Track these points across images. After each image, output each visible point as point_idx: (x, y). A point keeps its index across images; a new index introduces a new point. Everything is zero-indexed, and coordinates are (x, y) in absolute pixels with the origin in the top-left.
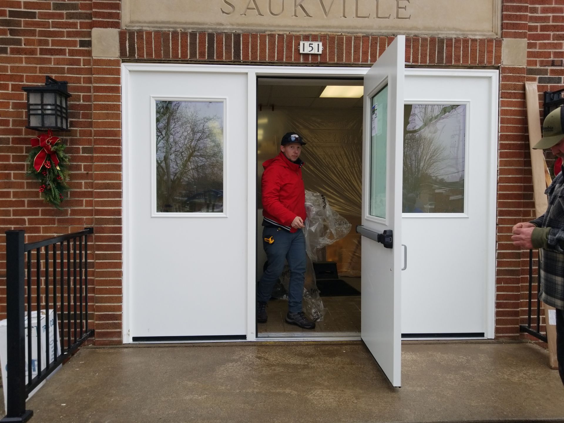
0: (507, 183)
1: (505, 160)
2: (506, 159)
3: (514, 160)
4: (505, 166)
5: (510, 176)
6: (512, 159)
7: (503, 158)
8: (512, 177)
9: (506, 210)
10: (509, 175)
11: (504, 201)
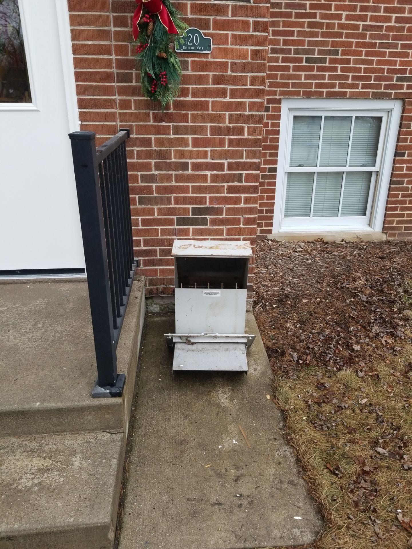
0: (86, 54)
1: (79, 15)
2: (80, 13)
3: (93, 15)
4: (80, 25)
5: (90, 43)
6: (91, 13)
7: (75, 11)
8: (94, 45)
9: (90, 99)
10: (88, 40)
11: (86, 83)
